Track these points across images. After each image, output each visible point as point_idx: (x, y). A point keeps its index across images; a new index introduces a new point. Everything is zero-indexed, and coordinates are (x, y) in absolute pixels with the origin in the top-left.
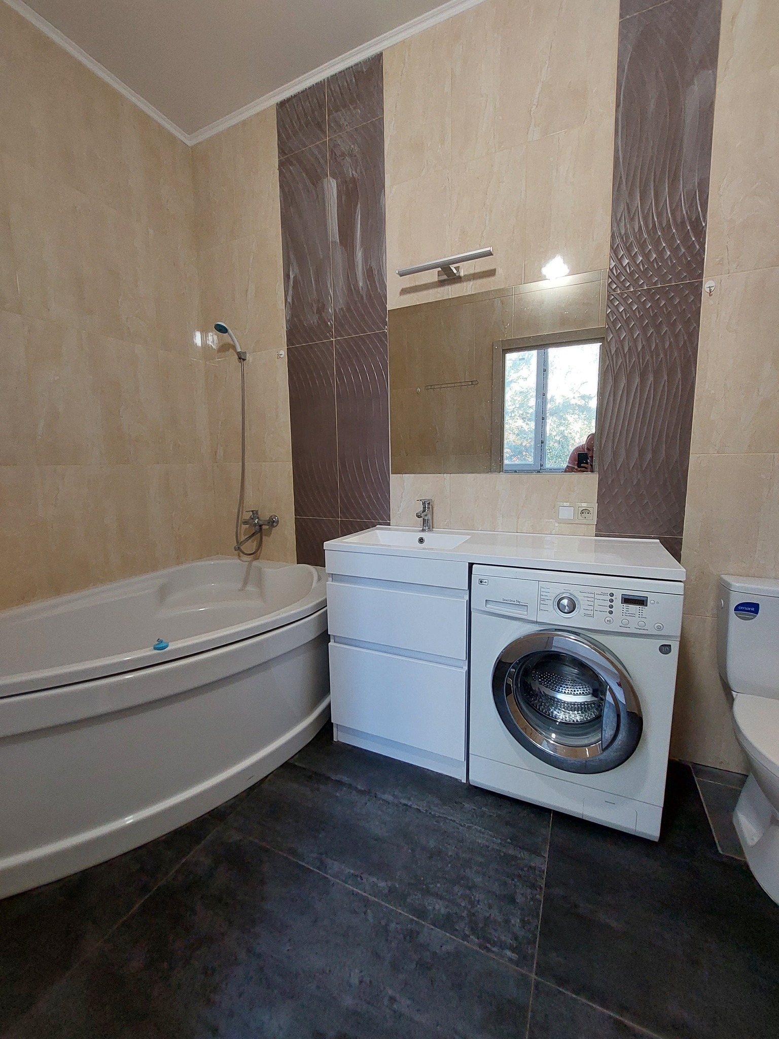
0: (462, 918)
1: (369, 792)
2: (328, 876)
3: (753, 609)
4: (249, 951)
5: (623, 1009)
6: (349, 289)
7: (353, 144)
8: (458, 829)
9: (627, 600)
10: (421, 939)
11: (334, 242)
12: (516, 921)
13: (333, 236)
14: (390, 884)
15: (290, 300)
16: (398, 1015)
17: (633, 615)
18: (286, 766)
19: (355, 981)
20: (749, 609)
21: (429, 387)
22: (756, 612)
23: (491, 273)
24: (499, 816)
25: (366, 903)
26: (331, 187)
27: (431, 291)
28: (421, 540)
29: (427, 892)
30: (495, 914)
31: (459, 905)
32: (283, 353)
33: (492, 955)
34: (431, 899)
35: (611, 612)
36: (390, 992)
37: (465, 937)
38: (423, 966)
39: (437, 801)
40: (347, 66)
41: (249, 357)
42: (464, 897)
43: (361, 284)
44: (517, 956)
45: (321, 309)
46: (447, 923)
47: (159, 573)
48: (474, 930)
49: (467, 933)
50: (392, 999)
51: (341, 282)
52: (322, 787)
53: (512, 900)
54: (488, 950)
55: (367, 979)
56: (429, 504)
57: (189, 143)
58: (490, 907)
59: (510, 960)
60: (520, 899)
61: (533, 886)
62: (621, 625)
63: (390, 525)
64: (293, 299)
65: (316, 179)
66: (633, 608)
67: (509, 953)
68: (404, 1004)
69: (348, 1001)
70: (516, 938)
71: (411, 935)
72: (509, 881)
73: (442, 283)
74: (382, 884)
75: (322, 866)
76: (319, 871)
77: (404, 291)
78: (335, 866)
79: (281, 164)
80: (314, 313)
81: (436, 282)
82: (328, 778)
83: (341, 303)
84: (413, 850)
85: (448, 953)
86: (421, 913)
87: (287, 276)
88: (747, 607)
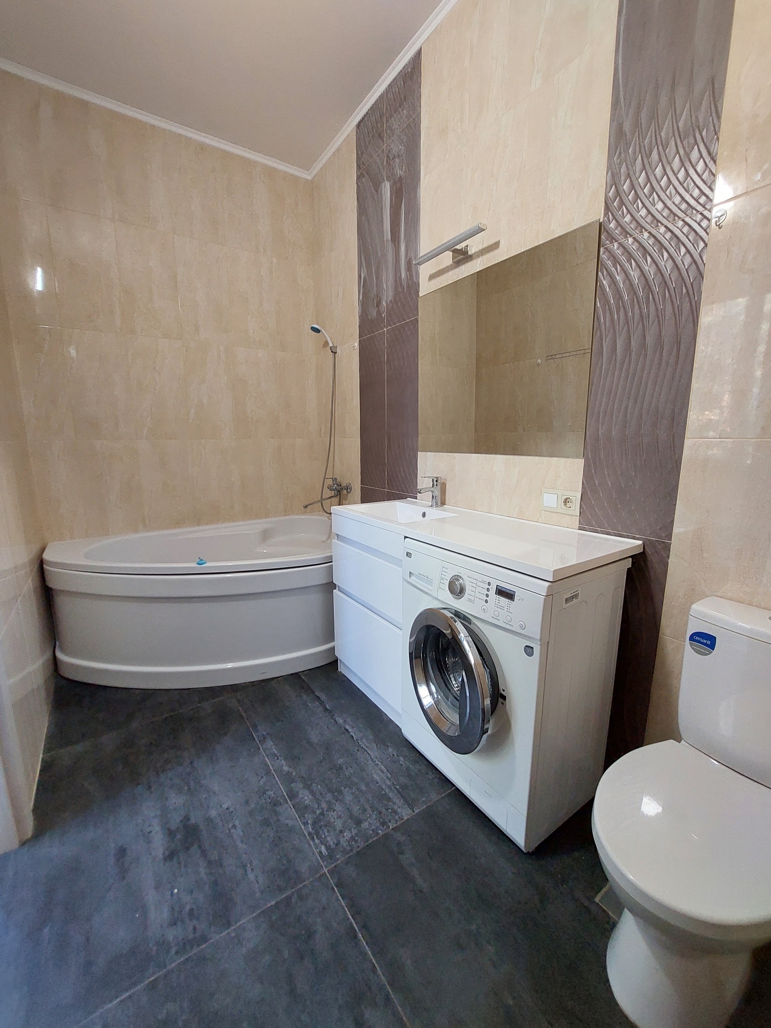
0: (315, 813)
1: (330, 712)
2: (261, 748)
3: (709, 642)
4: (191, 763)
5: (364, 927)
6: (396, 281)
7: (401, 145)
8: (368, 761)
9: (501, 592)
10: (280, 809)
11: (387, 240)
12: (348, 835)
13: (387, 236)
14: (291, 770)
15: (361, 298)
16: (230, 836)
17: (502, 608)
18: (296, 675)
19: (224, 806)
20: (705, 641)
21: (550, 357)
22: (712, 646)
23: (496, 245)
24: (408, 769)
25: (268, 772)
26: (387, 189)
27: (450, 273)
28: (424, 515)
29: (308, 787)
30: (339, 824)
31: (319, 805)
32: (357, 344)
33: (311, 843)
34: (306, 792)
35: (486, 601)
36: (237, 823)
37: (306, 824)
38: (266, 823)
39: (371, 737)
40: (398, 72)
41: (338, 351)
42: (329, 802)
43: (403, 276)
44: (327, 854)
45: (379, 303)
46: (302, 810)
47: (269, 519)
48: (314, 823)
49: (309, 822)
50: (234, 826)
51: (391, 277)
52: (304, 696)
53: (358, 822)
54: (313, 839)
55: (231, 809)
56: (437, 481)
57: (309, 178)
58: (339, 817)
59: (321, 853)
60: (365, 825)
61: (383, 824)
62: (493, 616)
63: (416, 499)
64: (363, 298)
65: (377, 186)
66: (504, 601)
67: (323, 849)
68: (238, 833)
69: (213, 813)
70: (338, 844)
71: (275, 804)
72: (369, 810)
73: (457, 263)
74: (286, 768)
75: (263, 740)
76: (259, 743)
77: (432, 277)
78: (269, 744)
79: (358, 178)
80: (374, 307)
81: (451, 265)
82: (313, 692)
83: (390, 298)
84: (324, 758)
85: (287, 825)
86: (292, 795)
87: (360, 277)
88: (703, 638)
